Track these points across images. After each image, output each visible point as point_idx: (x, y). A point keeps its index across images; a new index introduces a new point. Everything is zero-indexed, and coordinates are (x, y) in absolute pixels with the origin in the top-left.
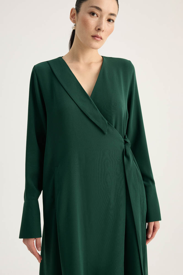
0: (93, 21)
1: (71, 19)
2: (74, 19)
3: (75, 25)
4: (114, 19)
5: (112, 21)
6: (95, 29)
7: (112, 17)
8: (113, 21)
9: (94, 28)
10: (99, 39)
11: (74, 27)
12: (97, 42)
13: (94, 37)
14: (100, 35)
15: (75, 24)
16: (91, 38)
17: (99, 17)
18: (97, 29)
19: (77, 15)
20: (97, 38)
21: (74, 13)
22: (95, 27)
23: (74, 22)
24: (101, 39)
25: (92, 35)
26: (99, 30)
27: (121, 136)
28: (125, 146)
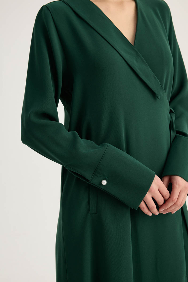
27: (168, 103)
28: (171, 117)
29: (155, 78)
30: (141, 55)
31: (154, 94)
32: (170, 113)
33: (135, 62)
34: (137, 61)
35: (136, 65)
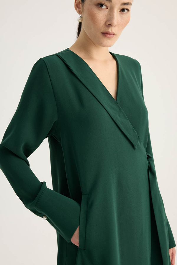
0: (101, 15)
1: (76, 9)
2: (80, 10)
3: (81, 17)
4: (128, 8)
5: (126, 11)
7: (126, 7)
8: (128, 10)
9: (104, 23)
11: (80, 20)
12: (109, 39)
13: (105, 34)
14: (111, 31)
15: (80, 15)
16: (101, 35)
17: (109, 8)
18: (107, 24)
19: (83, 5)
20: (109, 36)
21: (79, 1)
22: (105, 21)
23: (80, 12)
24: (114, 34)
26: (110, 25)
30: (123, 111)
32: (147, 158)
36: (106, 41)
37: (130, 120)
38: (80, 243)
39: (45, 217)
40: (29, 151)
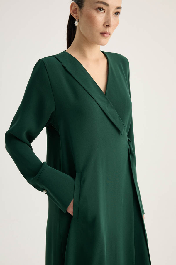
0: (100, 18)
2: (77, 15)
4: (120, 12)
6: (104, 25)
7: (118, 10)
9: (102, 24)
10: (108, 35)
12: (106, 38)
13: (103, 34)
14: (108, 31)
16: (99, 35)
17: (106, 12)
18: (105, 26)
20: (106, 35)
21: (75, 8)
23: (77, 17)
24: (110, 34)
25: (100, 32)
26: (107, 26)
27: (127, 135)
28: (129, 145)
29: (120, 119)
30: (110, 103)
31: (119, 131)
32: (128, 142)
33: (107, 108)
34: (107, 107)
35: (107, 110)
36: (103, 40)
37: (116, 111)
38: (73, 212)
39: (45, 191)
40: (32, 138)
